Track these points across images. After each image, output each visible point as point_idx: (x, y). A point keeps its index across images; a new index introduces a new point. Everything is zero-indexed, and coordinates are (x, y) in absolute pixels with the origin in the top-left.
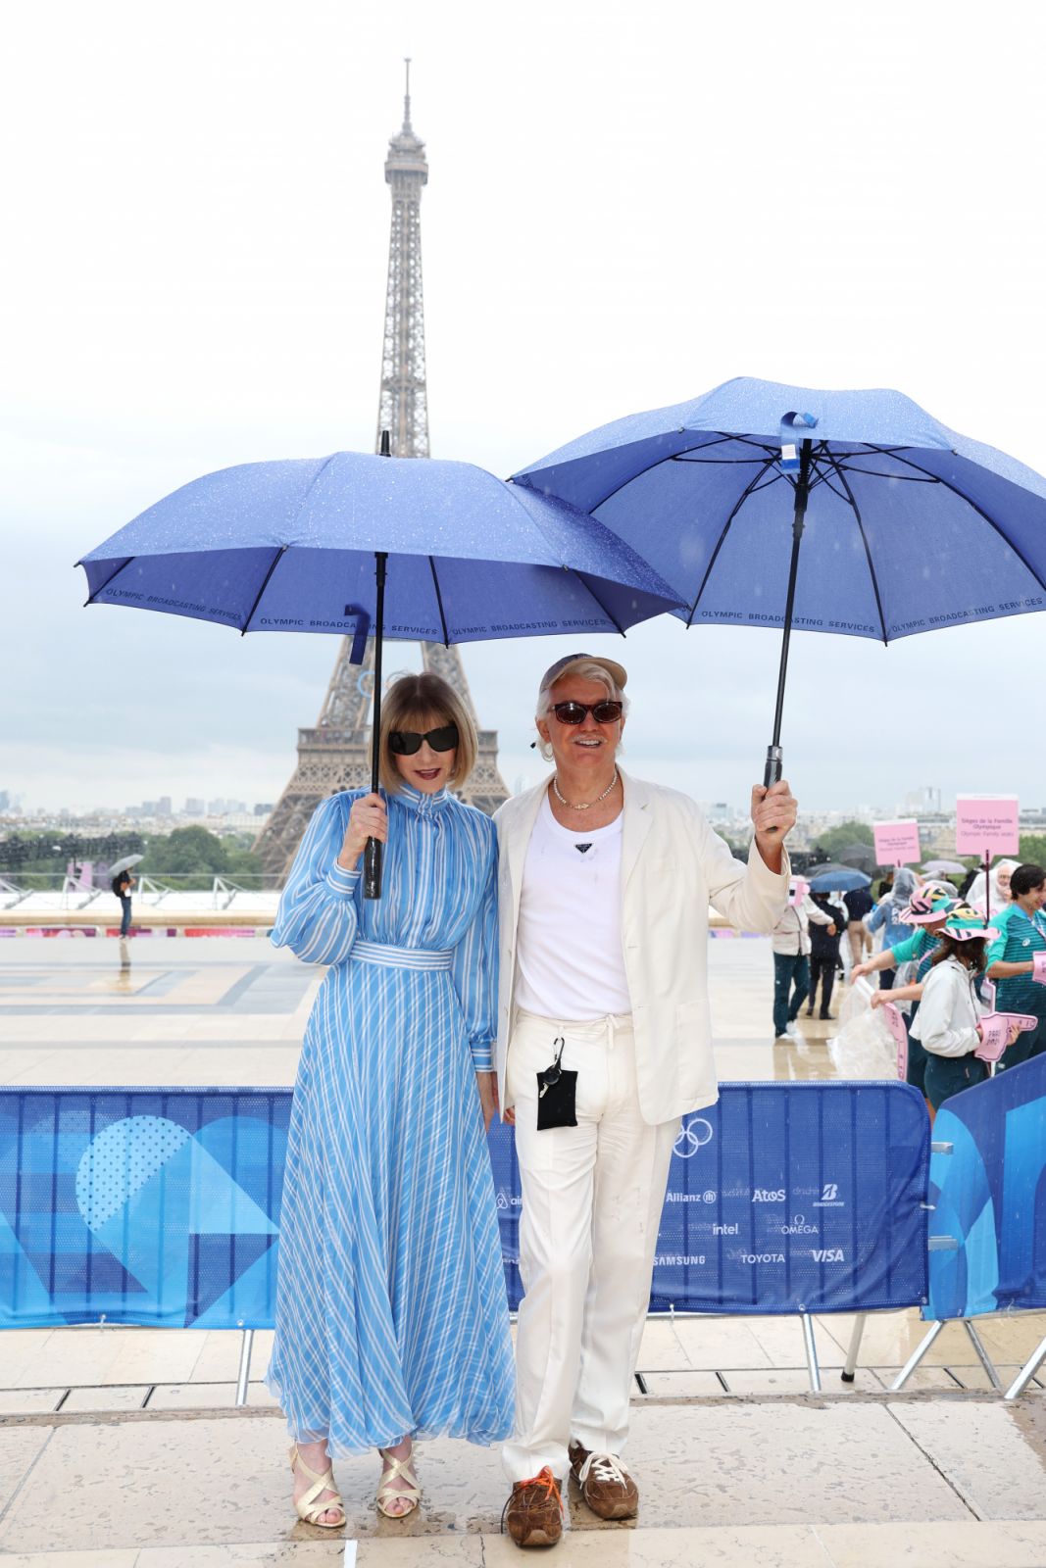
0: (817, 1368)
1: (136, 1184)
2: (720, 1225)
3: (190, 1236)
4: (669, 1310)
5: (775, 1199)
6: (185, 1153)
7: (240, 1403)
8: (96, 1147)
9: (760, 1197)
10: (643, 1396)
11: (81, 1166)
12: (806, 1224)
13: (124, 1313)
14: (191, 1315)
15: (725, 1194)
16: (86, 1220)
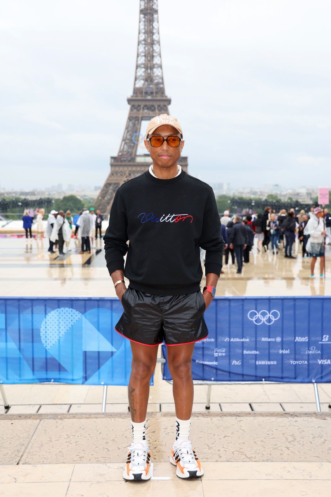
0: (320, 403)
1: (62, 333)
2: (282, 349)
3: (83, 351)
4: (262, 381)
5: (304, 340)
6: (80, 321)
7: (103, 411)
8: (47, 319)
9: (298, 340)
10: (253, 412)
11: (42, 326)
12: (316, 350)
13: (60, 379)
14: (84, 379)
15: (284, 339)
16: (45, 345)
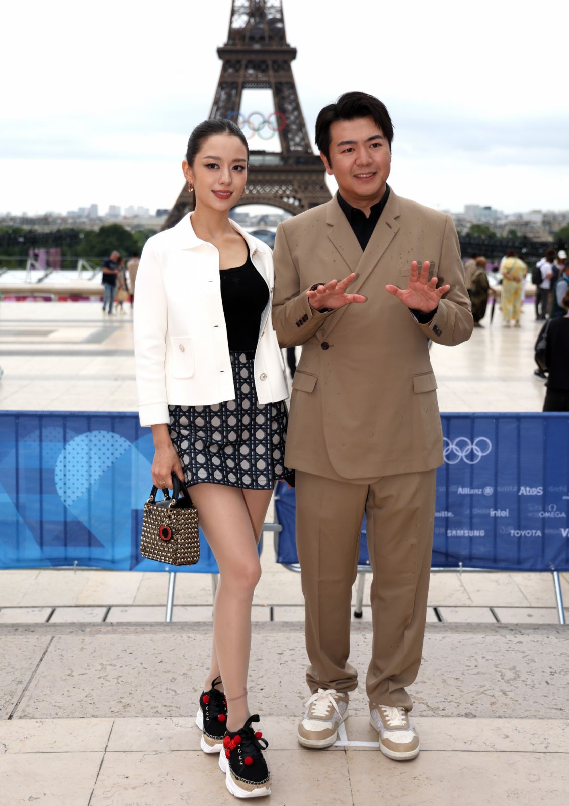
0: (563, 608)
1: (95, 476)
2: (496, 509)
3: (133, 511)
4: (458, 566)
5: (535, 493)
6: (128, 452)
7: (168, 620)
8: (67, 451)
9: (524, 492)
10: (440, 623)
11: (58, 464)
12: (557, 510)
13: (90, 559)
14: (134, 561)
15: (499, 489)
16: (63, 499)
